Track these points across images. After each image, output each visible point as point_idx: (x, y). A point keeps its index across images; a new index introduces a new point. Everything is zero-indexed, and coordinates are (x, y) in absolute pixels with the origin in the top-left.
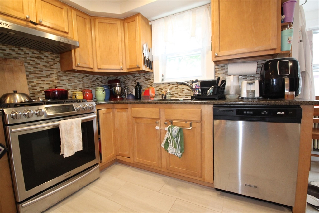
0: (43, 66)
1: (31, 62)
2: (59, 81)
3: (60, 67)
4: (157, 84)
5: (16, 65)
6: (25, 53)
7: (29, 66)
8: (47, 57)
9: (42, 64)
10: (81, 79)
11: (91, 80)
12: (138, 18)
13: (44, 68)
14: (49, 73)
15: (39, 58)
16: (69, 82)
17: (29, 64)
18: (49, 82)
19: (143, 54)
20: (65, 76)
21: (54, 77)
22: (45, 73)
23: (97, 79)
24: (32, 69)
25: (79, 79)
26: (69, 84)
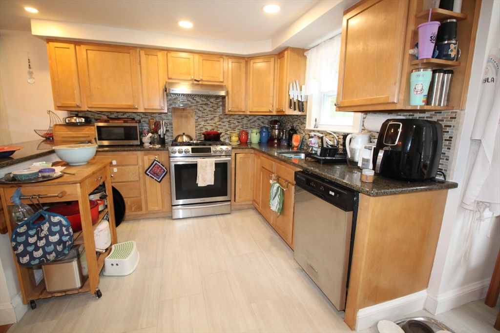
0: (209, 111)
1: (201, 109)
2: (220, 123)
3: (221, 111)
4: (309, 130)
5: (189, 113)
6: (197, 102)
7: (199, 112)
8: (212, 103)
9: (208, 109)
10: (240, 121)
11: (251, 121)
12: (287, 53)
13: (209, 113)
14: (213, 116)
15: (206, 104)
16: (229, 124)
17: (199, 110)
18: (212, 124)
19: (289, 95)
20: (226, 118)
21: (217, 119)
22: (210, 117)
23: (258, 119)
24: (200, 114)
25: (238, 121)
26: (229, 126)
